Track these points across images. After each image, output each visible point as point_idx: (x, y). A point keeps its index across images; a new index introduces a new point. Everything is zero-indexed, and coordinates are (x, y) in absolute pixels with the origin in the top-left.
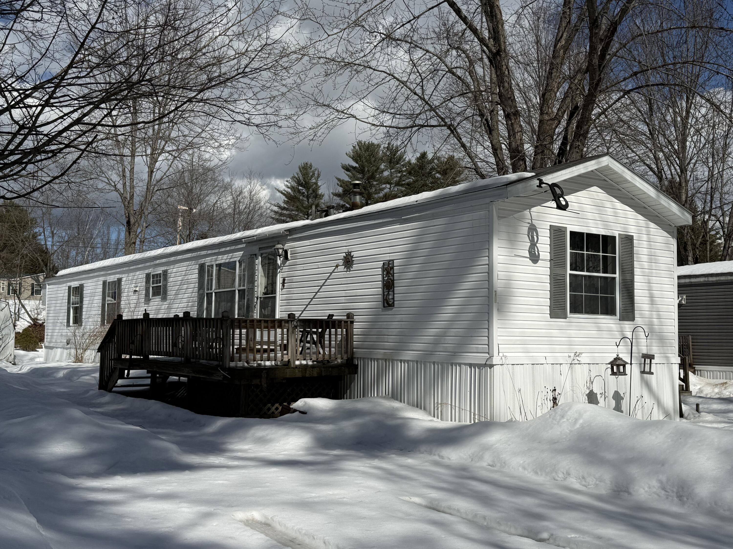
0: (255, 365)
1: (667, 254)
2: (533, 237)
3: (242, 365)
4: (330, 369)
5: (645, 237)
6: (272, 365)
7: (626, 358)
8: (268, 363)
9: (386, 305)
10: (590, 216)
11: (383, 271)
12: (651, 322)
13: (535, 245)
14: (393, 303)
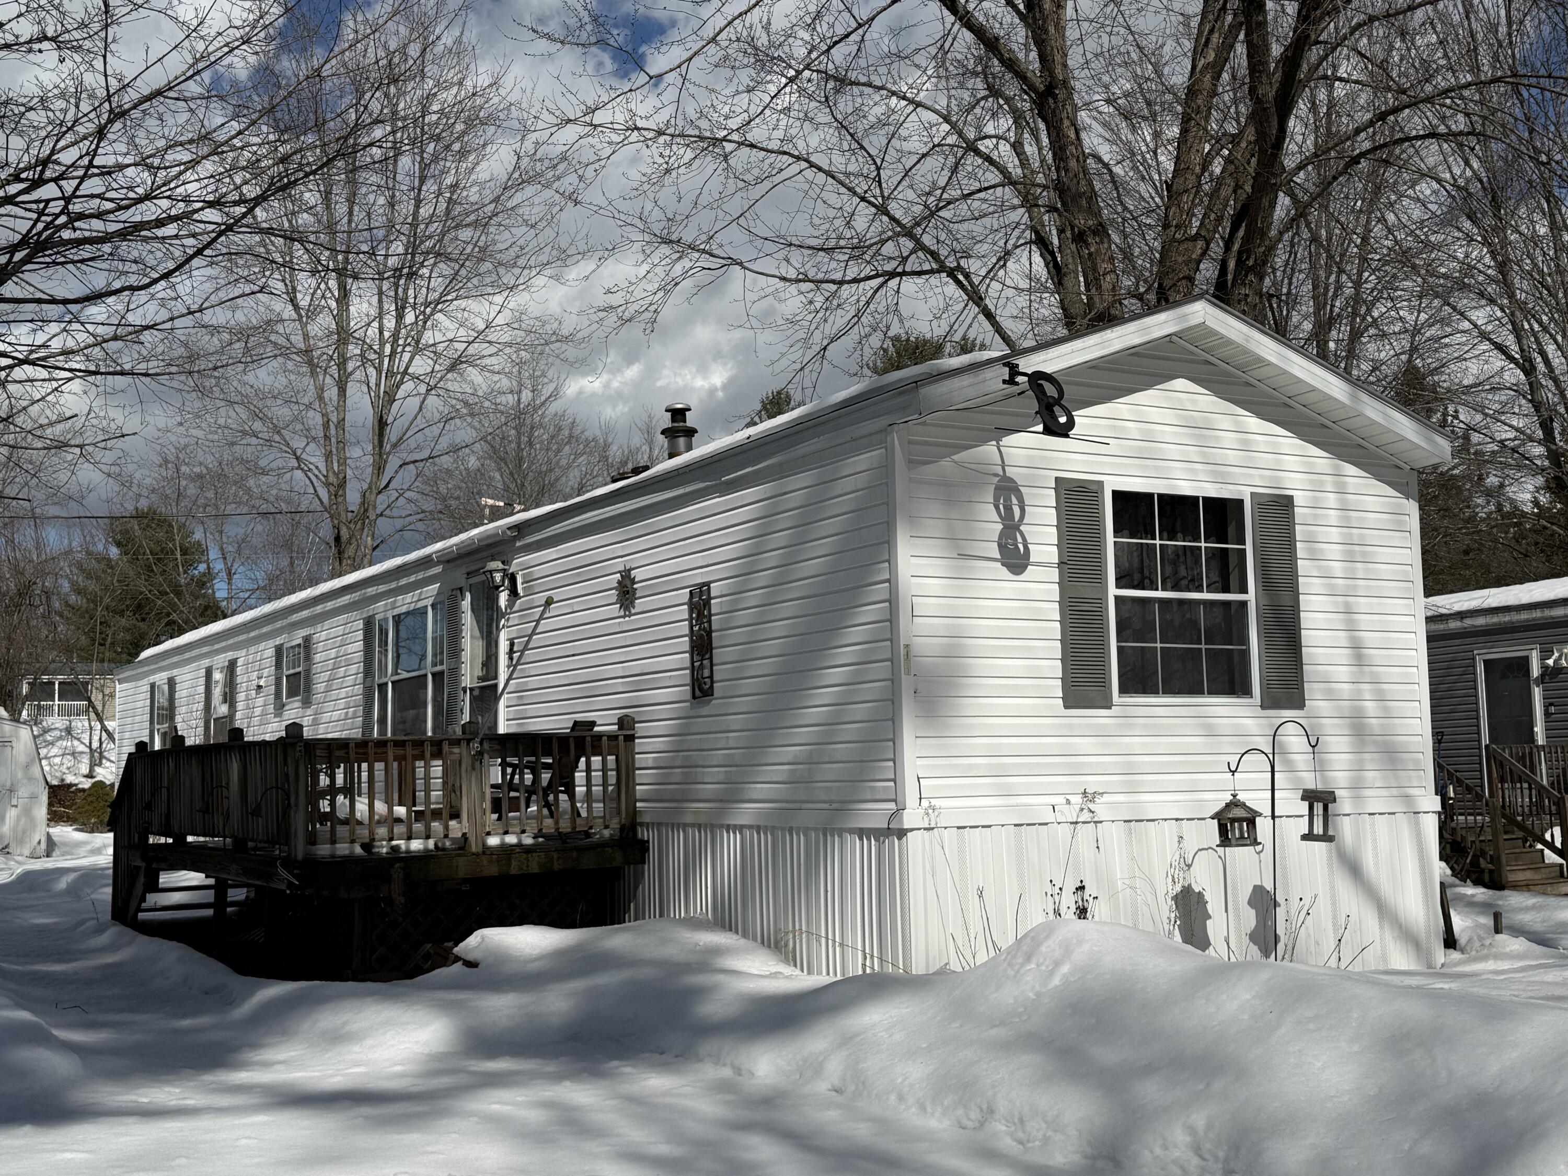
0: (384, 850)
1: (1397, 538)
2: (1008, 508)
3: (347, 852)
4: (575, 854)
5: (1331, 500)
6: (427, 850)
7: (1258, 800)
8: (416, 845)
9: (698, 693)
10: (1173, 451)
11: (691, 612)
12: (1361, 709)
13: (1017, 527)
14: (712, 687)
